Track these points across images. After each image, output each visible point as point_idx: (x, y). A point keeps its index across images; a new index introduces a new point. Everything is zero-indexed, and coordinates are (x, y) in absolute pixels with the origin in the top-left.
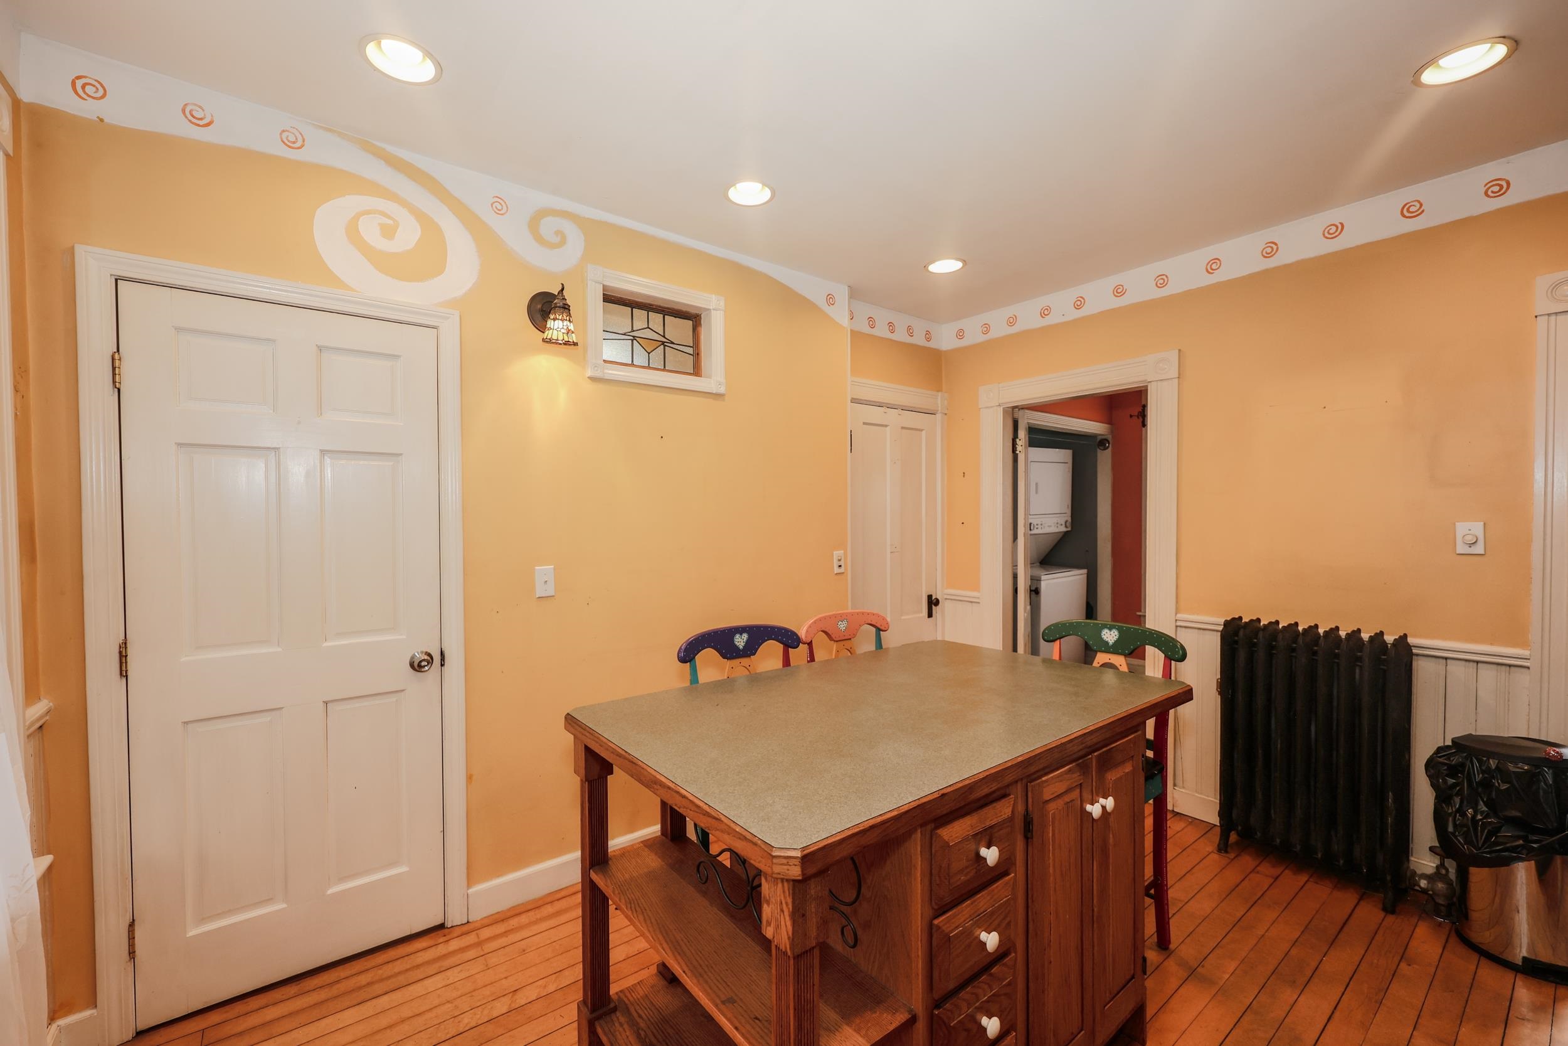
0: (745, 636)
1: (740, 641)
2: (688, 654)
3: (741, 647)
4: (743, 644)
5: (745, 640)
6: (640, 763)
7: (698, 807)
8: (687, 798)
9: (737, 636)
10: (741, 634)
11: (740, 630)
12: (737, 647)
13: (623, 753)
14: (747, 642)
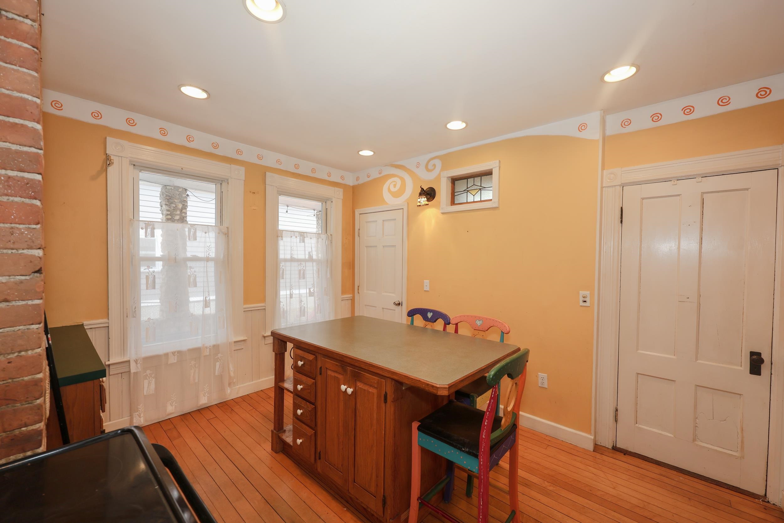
0: (432, 314)
1: (430, 315)
2: (412, 313)
3: (429, 318)
4: (430, 317)
5: (431, 315)
9: (429, 313)
10: (430, 313)
11: (431, 311)
12: (428, 317)
14: (432, 316)
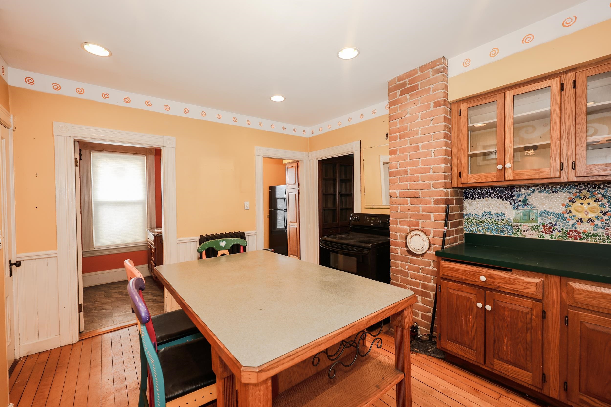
6: (356, 322)
7: (391, 308)
8: (386, 310)
13: (344, 329)
